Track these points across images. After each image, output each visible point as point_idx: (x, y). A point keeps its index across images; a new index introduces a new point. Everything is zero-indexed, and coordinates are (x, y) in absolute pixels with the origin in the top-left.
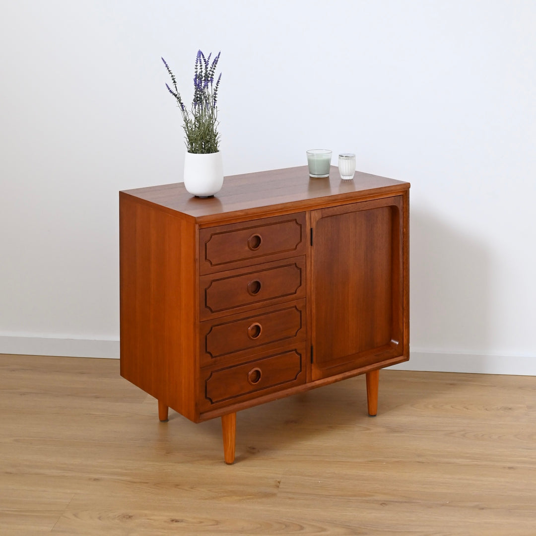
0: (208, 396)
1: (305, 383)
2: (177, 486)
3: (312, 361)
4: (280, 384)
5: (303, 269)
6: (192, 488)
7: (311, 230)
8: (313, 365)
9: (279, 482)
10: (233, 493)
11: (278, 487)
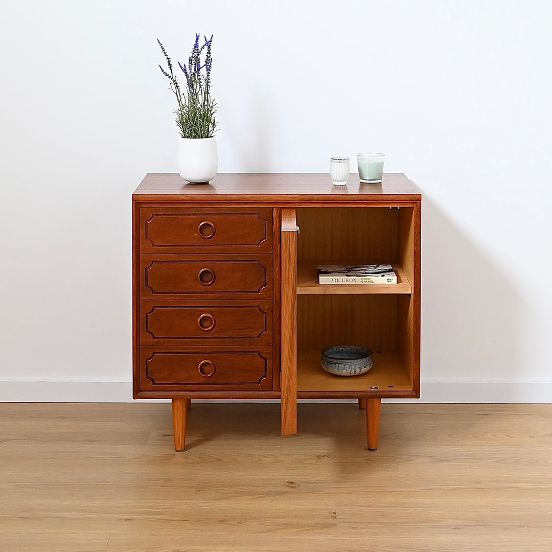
0: (149, 376)
1: (272, 391)
2: (222, 521)
5: (269, 269)
6: (240, 523)
9: (335, 513)
10: (287, 526)
11: (336, 518)
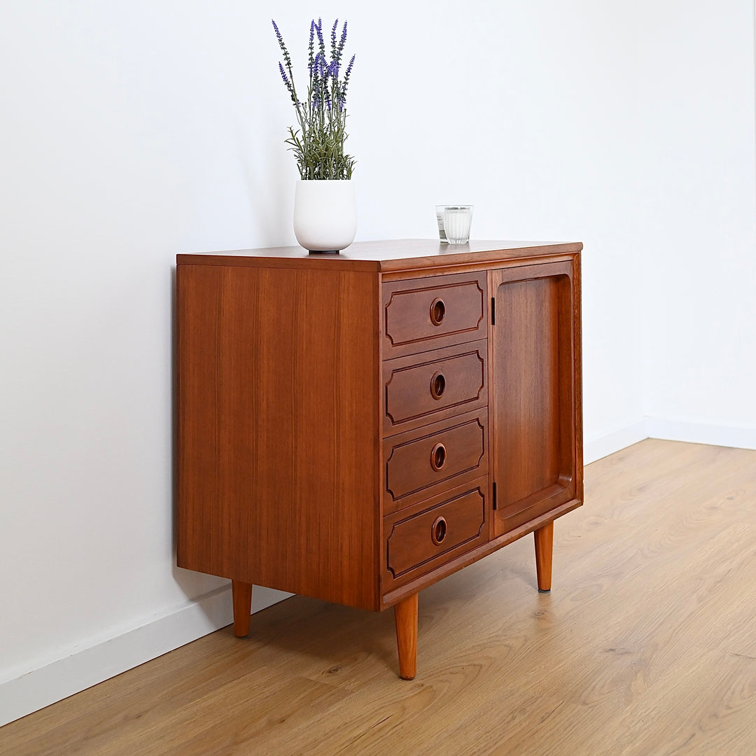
0: (390, 566)
1: (489, 541)
3: (495, 508)
4: (464, 542)
5: (485, 360)
7: (493, 299)
8: (496, 512)
